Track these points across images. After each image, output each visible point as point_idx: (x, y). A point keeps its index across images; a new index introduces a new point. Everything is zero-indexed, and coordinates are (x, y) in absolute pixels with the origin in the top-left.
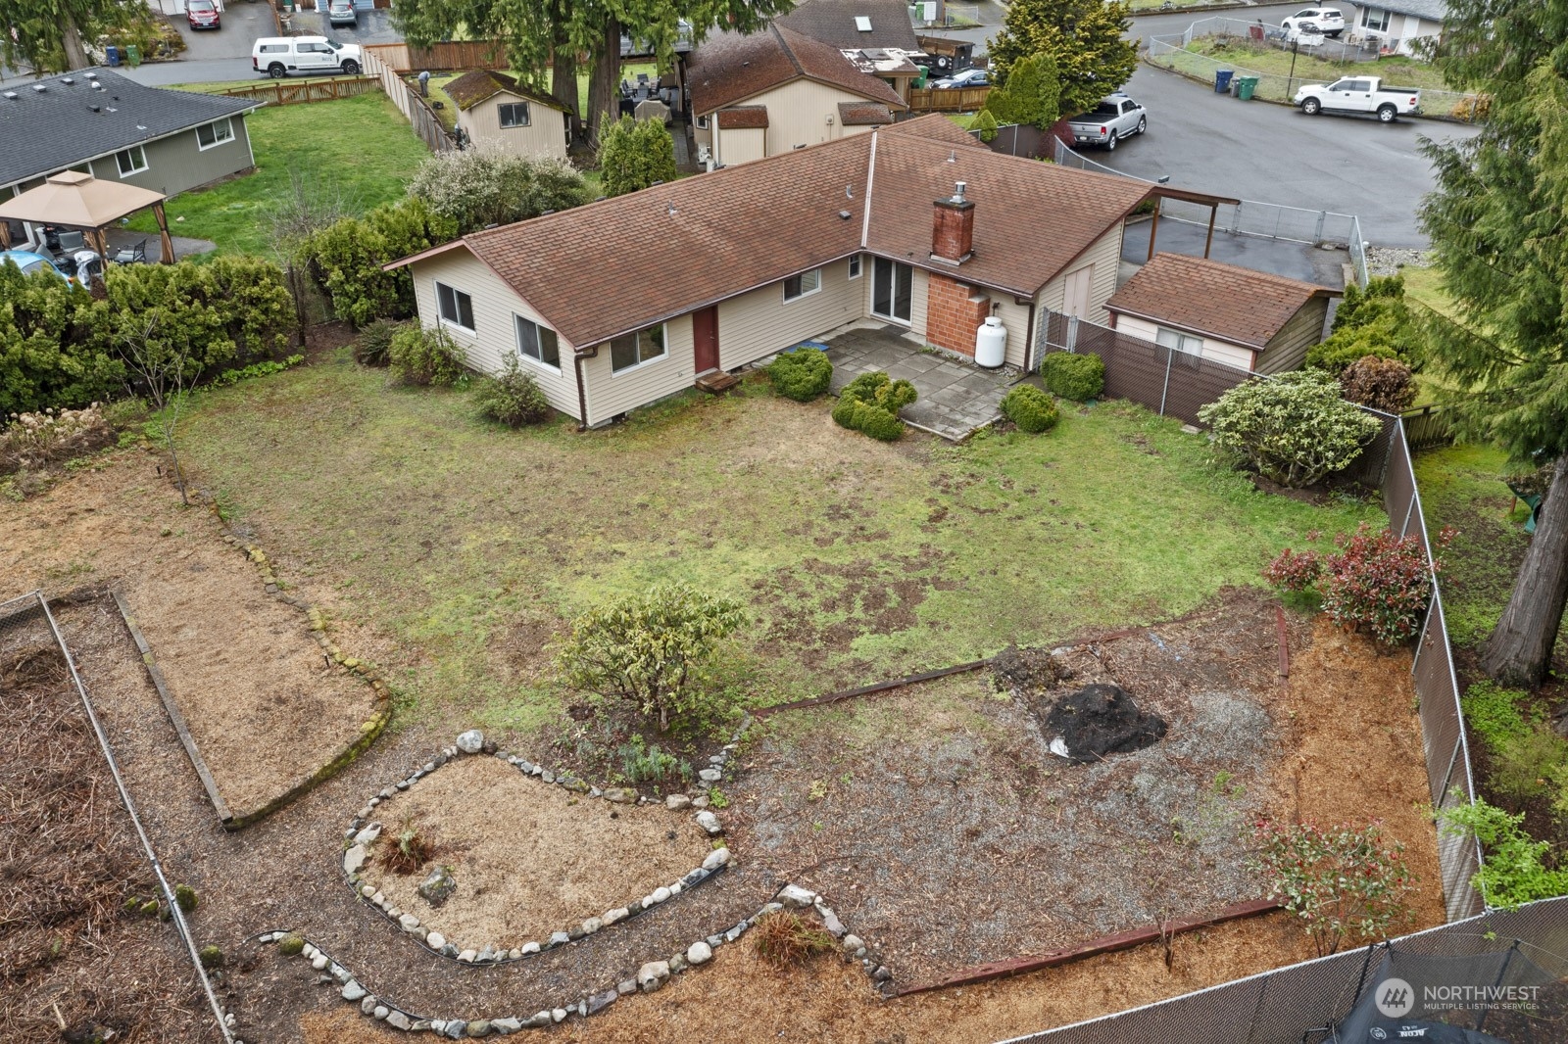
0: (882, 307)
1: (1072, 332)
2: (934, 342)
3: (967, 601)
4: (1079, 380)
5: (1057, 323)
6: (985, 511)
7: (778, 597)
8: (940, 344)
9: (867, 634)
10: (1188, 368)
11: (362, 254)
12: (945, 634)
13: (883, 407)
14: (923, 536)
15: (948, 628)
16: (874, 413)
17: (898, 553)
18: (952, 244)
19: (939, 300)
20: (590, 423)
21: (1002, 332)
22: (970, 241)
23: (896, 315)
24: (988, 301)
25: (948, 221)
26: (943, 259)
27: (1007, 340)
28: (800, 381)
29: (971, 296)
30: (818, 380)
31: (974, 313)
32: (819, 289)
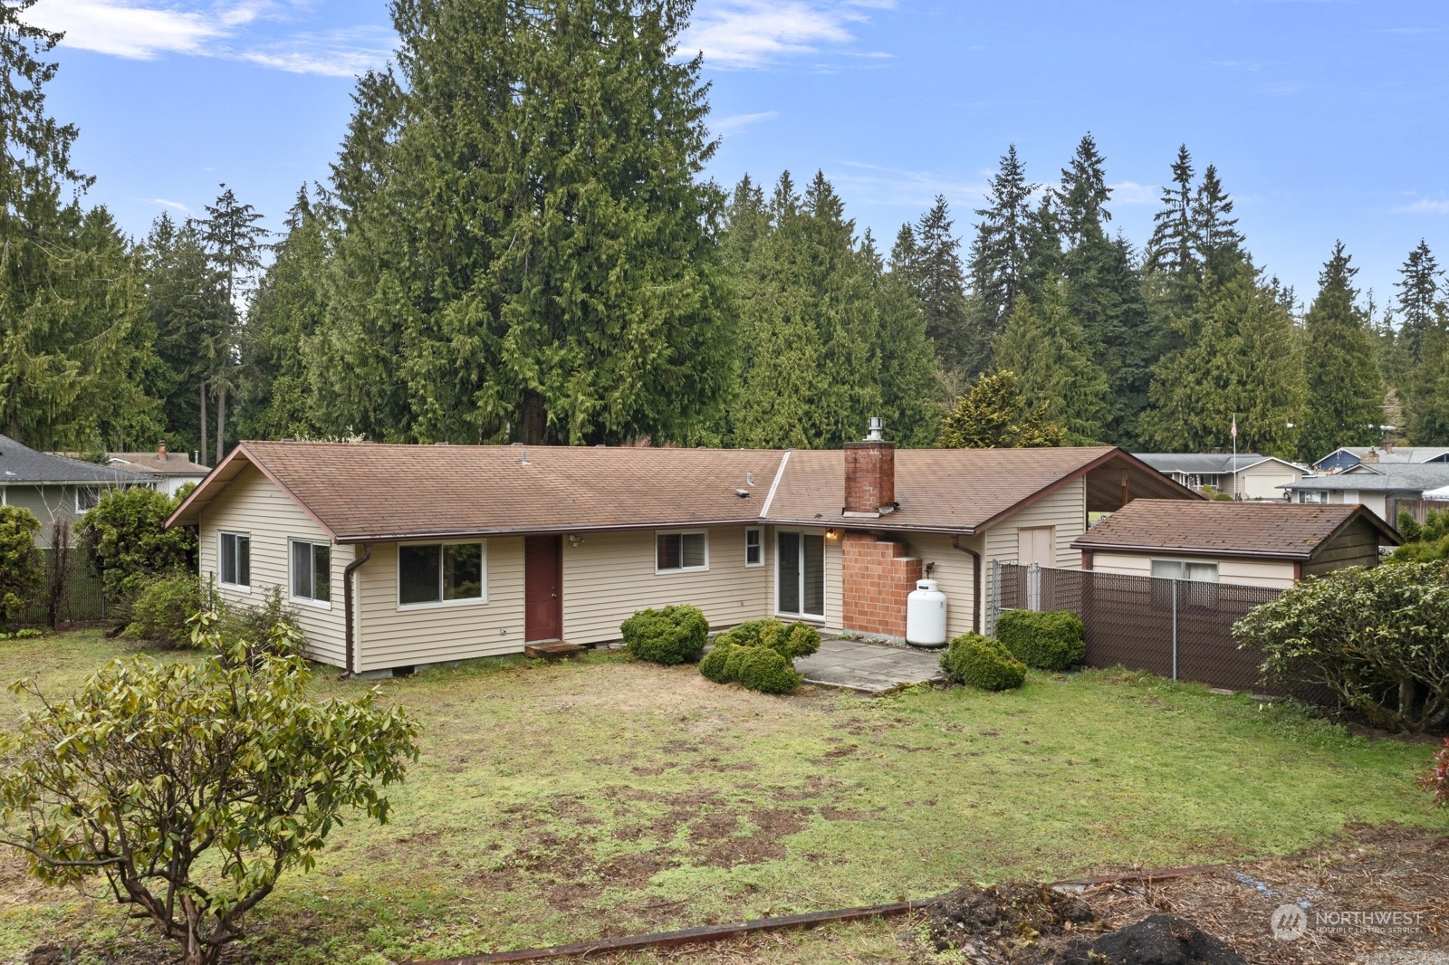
0: (788, 603)
1: (1033, 585)
2: (852, 627)
3: (882, 833)
4: (1050, 635)
5: (1012, 577)
6: (916, 750)
7: (542, 822)
8: (861, 628)
9: (687, 867)
10: (1201, 609)
11: (151, 519)
12: (835, 869)
13: (770, 647)
14: (811, 768)
15: (840, 861)
16: (756, 653)
17: (766, 783)
18: (869, 493)
19: (856, 568)
20: (357, 669)
21: (940, 597)
22: (892, 490)
23: (807, 610)
24: (920, 562)
25: (863, 463)
26: (858, 515)
27: (948, 610)
28: (661, 634)
29: (896, 555)
30: (686, 632)
31: (902, 574)
32: (706, 567)
